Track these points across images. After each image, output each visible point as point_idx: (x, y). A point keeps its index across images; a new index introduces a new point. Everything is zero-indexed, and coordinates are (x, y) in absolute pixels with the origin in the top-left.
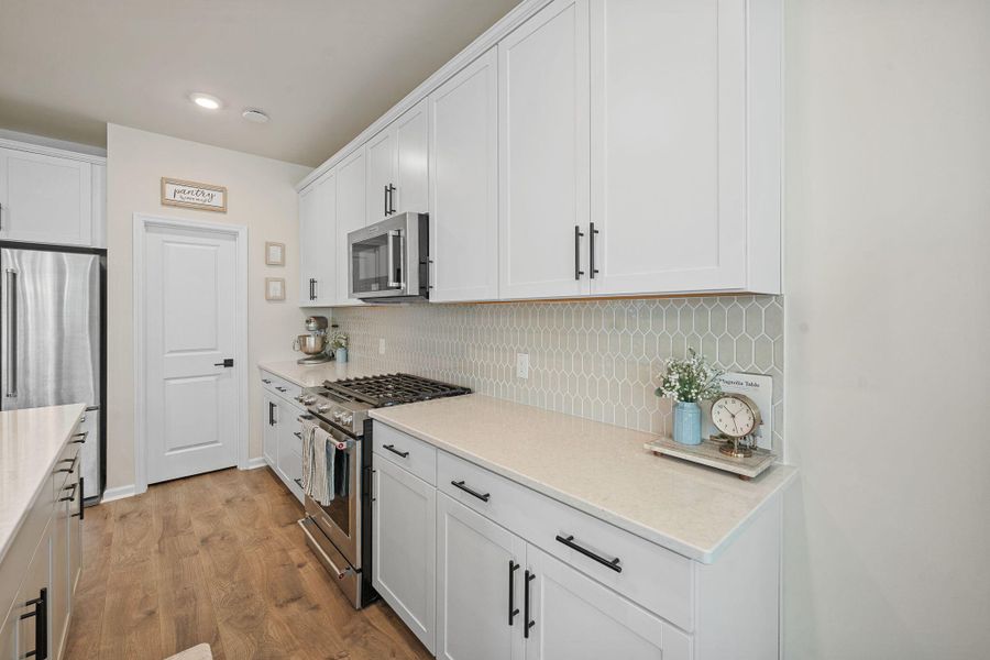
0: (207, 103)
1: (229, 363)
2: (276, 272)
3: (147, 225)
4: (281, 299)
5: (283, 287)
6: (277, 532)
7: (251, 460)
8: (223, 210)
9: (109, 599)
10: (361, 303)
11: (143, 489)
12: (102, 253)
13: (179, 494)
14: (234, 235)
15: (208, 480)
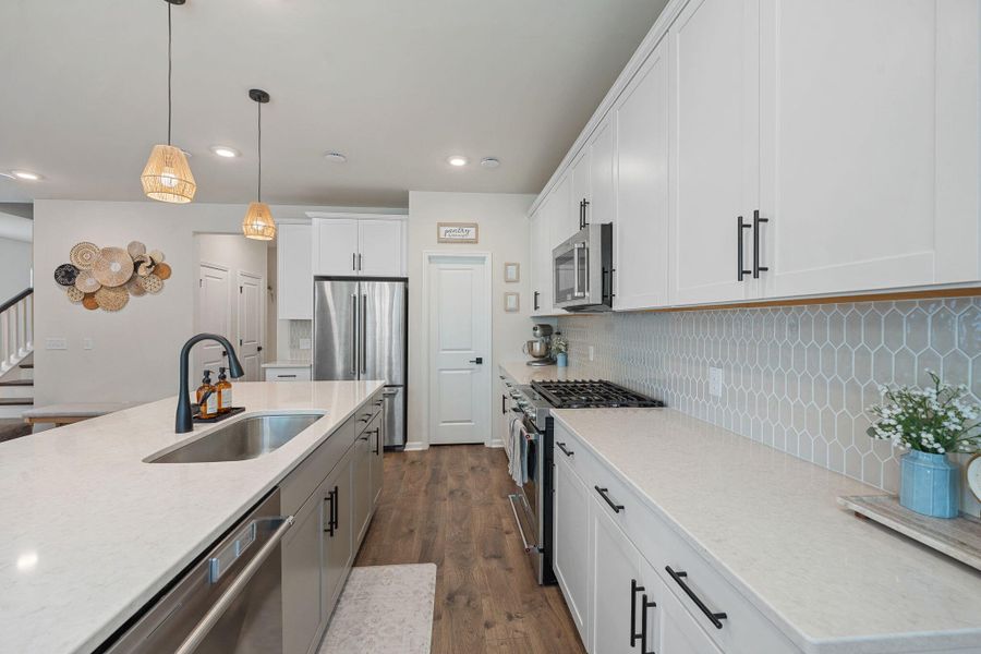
0: (458, 162)
1: (479, 361)
2: (512, 287)
3: (430, 258)
4: (516, 310)
5: (518, 300)
6: (498, 500)
7: (494, 441)
8: (475, 241)
9: (395, 513)
10: (565, 312)
11: (427, 447)
12: (406, 280)
13: (446, 455)
14: (484, 259)
15: (464, 450)
